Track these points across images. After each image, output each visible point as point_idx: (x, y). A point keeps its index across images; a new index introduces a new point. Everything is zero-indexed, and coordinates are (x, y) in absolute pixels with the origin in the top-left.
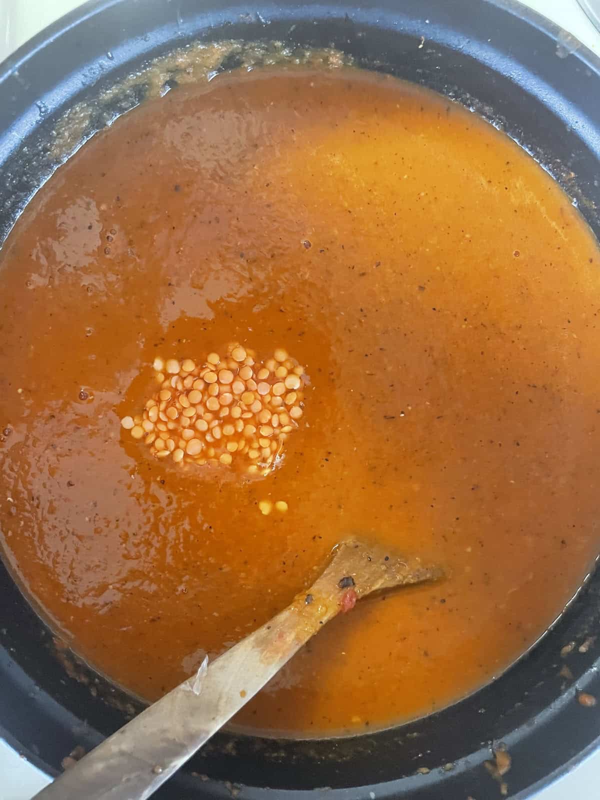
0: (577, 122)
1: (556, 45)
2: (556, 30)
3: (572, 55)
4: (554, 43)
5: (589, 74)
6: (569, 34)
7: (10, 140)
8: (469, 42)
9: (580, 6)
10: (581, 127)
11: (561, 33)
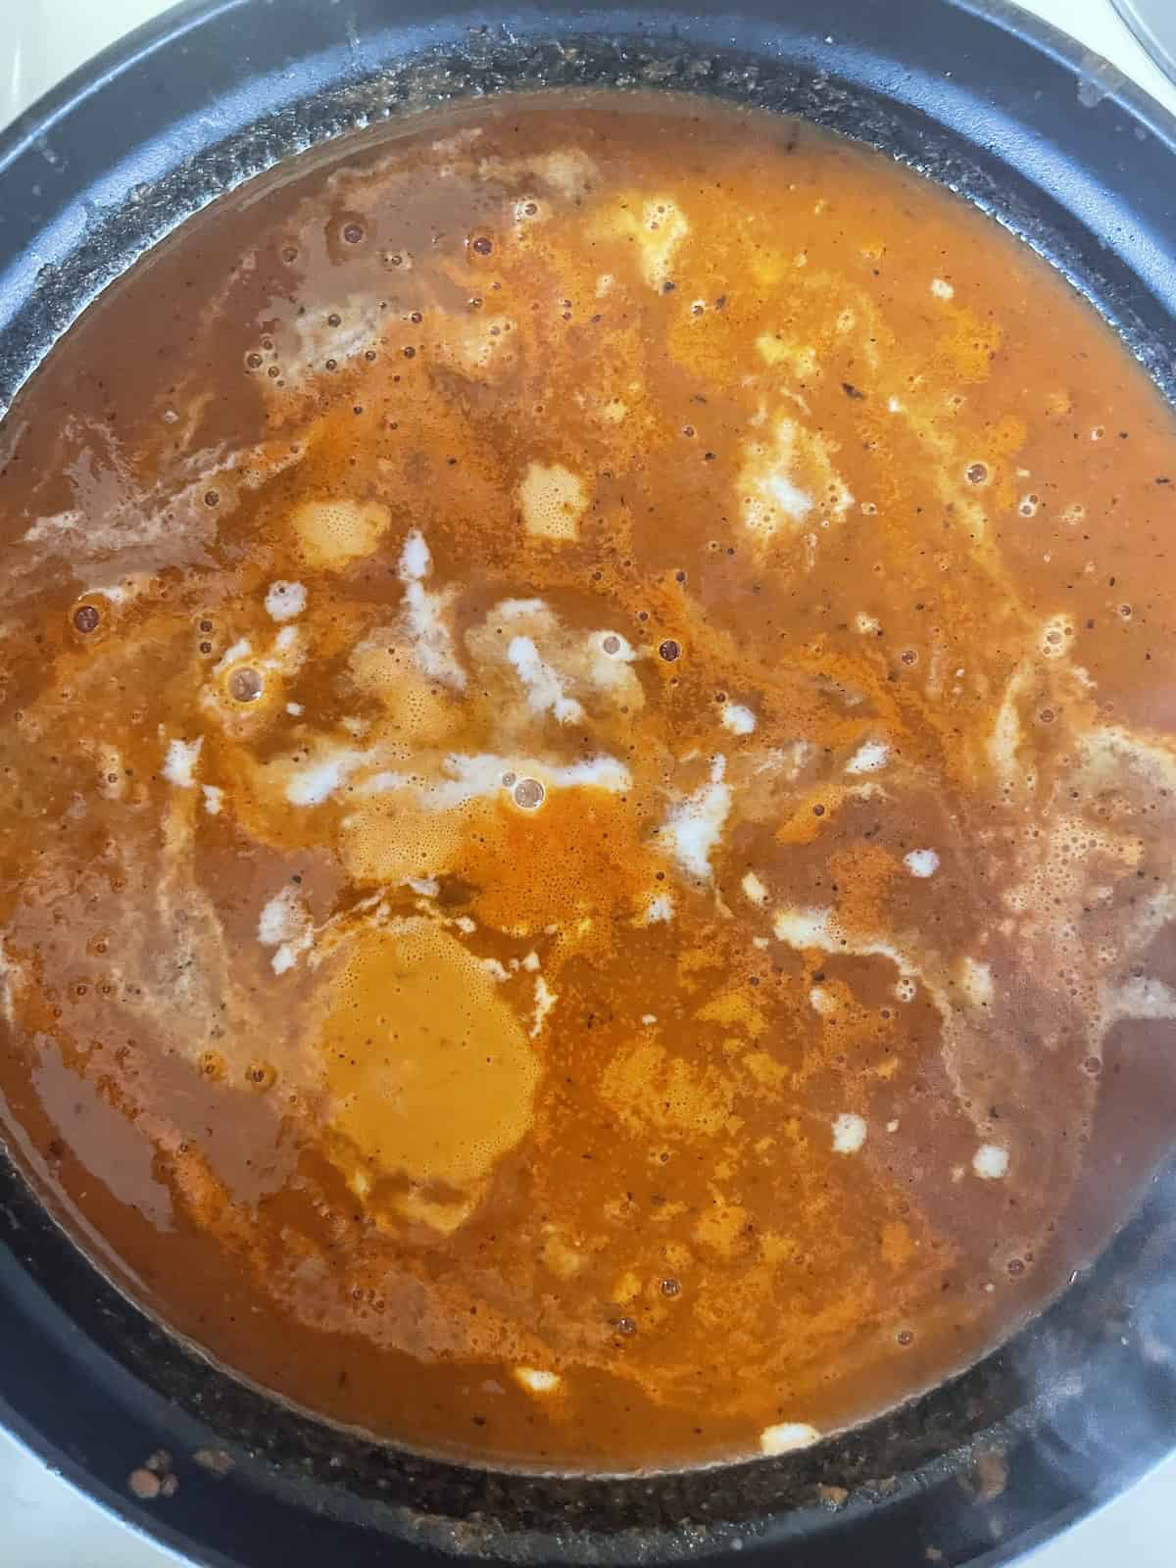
0: (1119, 229)
1: (1076, 82)
2: (1078, 52)
3: (1108, 102)
4: (1074, 79)
5: (1142, 137)
6: (1103, 61)
7: (29, 271)
8: (909, 77)
9: (1118, 12)
10: (1127, 239)
11: (1087, 59)
